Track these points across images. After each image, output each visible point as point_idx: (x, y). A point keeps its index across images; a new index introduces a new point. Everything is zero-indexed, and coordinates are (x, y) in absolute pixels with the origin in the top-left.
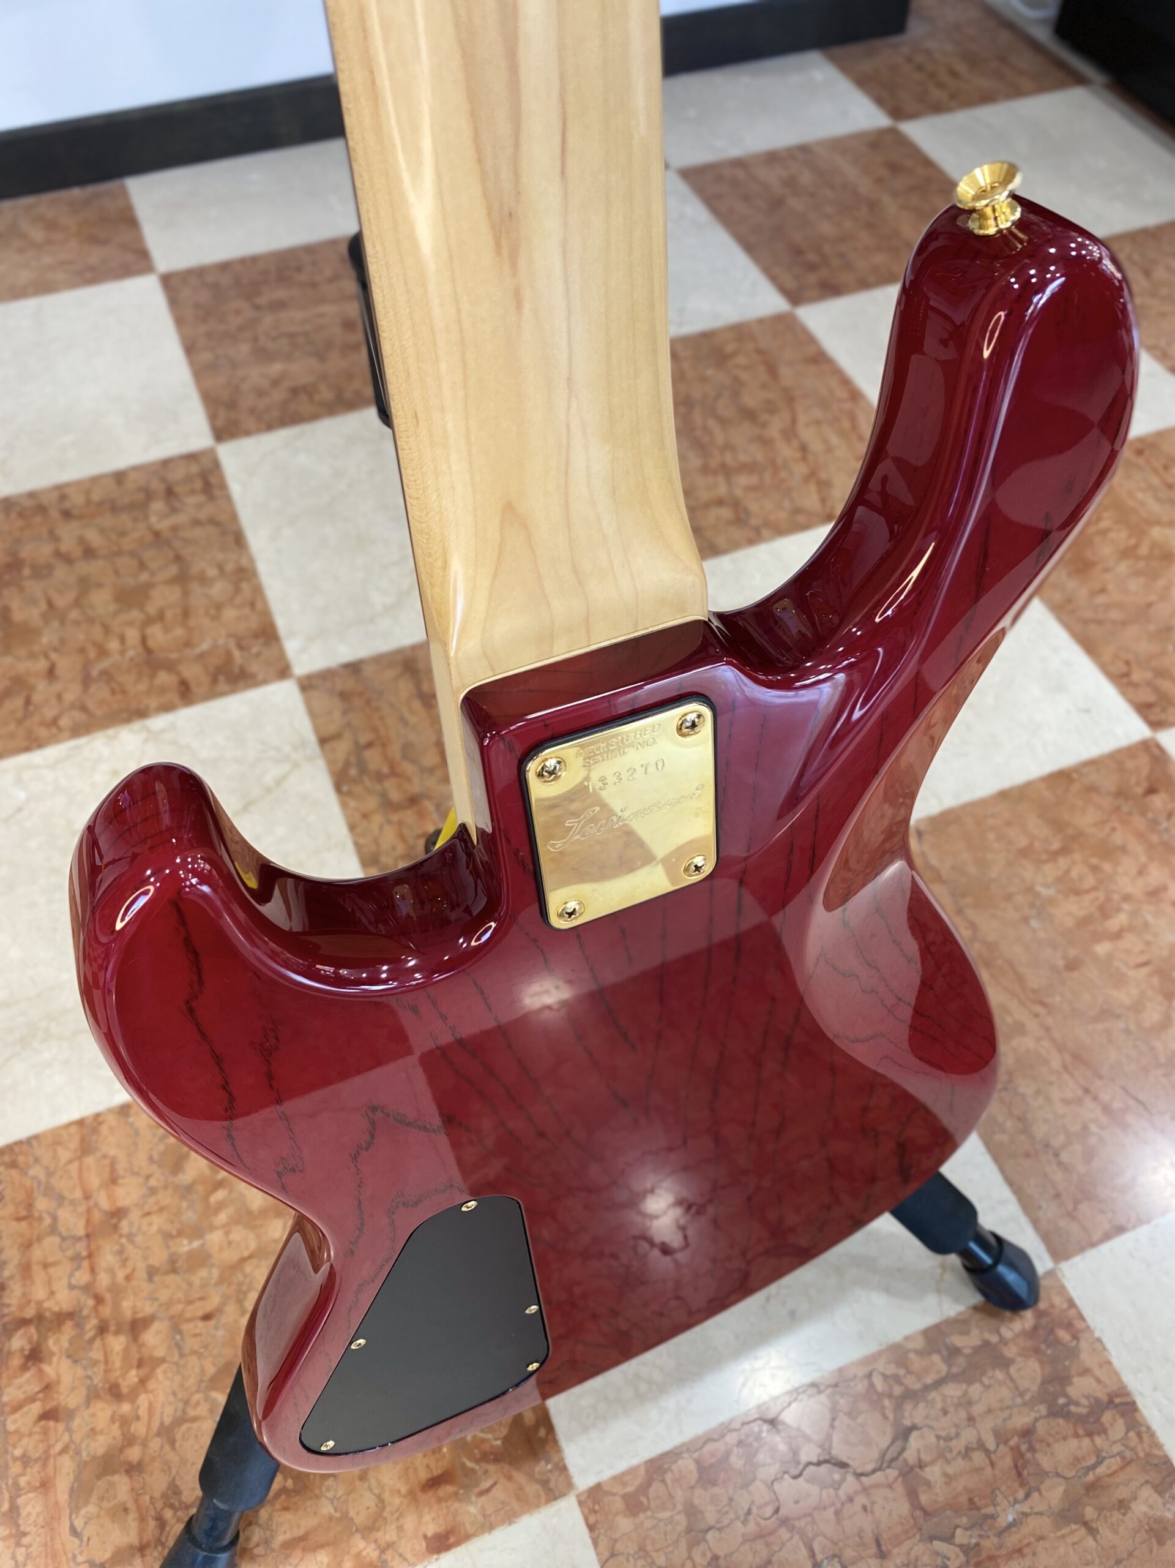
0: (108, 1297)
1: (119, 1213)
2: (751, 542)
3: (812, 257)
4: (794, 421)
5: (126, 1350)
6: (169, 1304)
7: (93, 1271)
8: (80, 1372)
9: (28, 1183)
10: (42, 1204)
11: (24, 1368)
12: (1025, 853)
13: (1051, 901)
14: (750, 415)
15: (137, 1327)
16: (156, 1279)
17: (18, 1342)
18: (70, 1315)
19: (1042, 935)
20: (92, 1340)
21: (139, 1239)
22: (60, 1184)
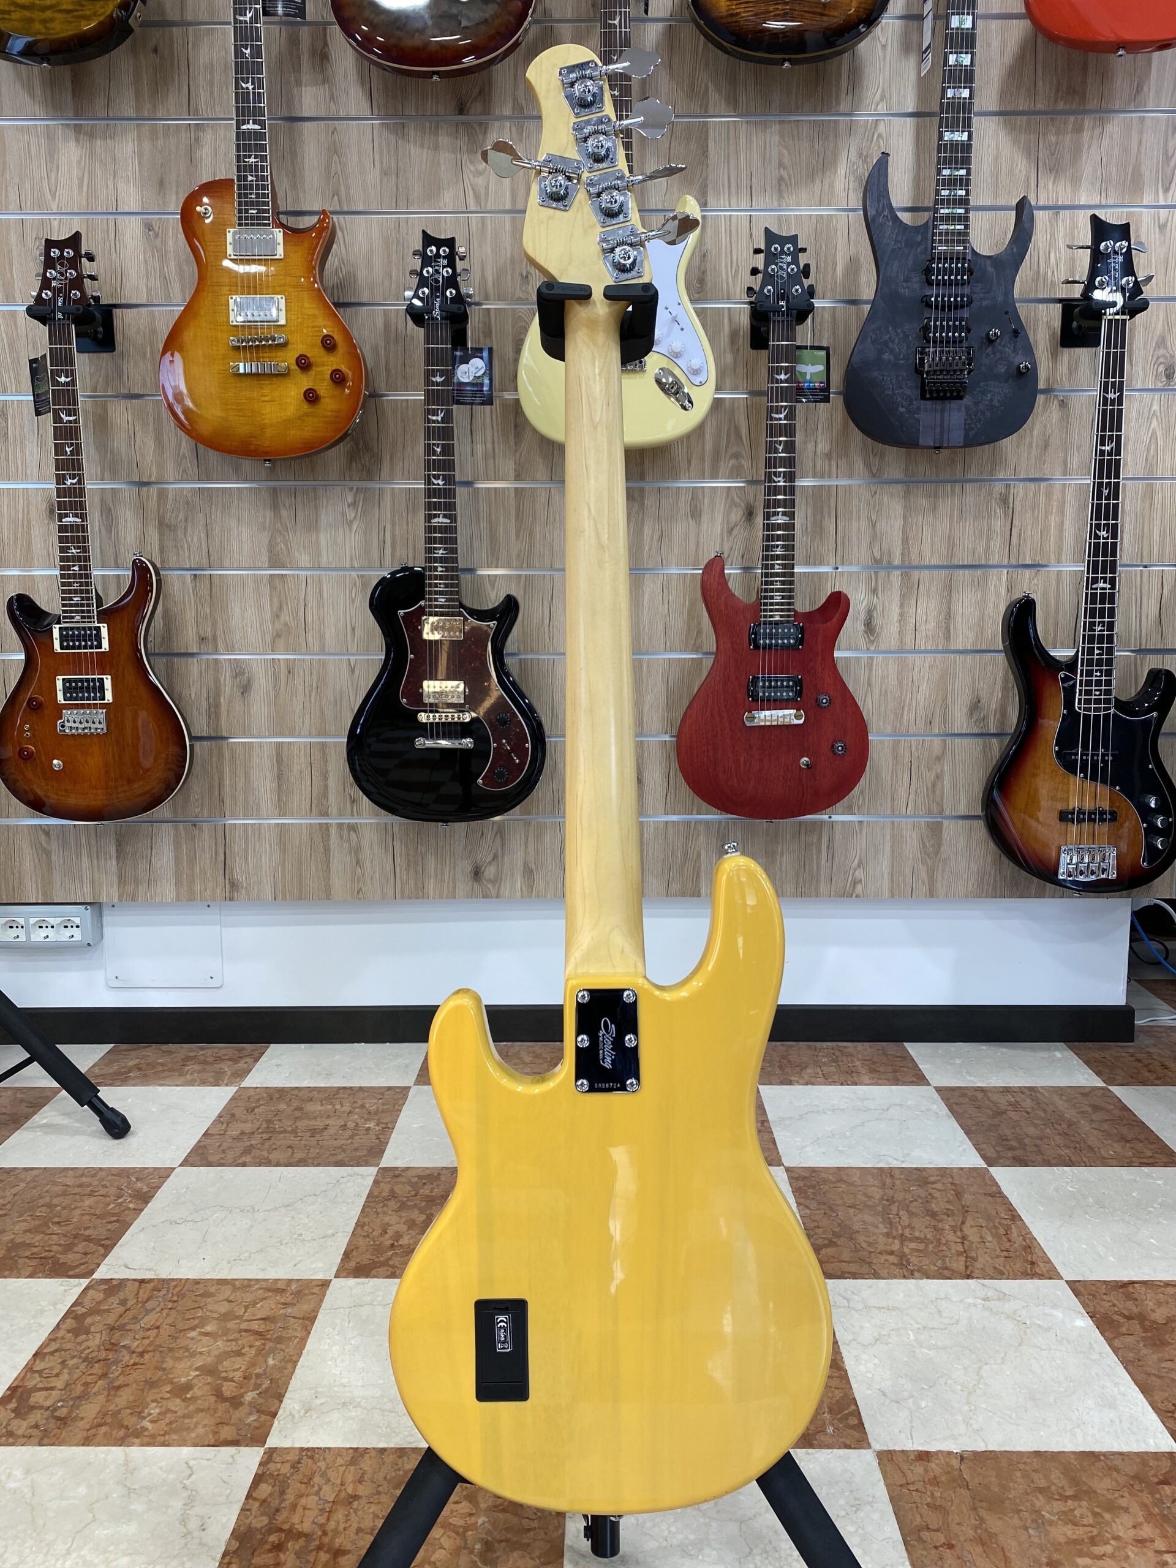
0: (330, 1534)
1: (355, 1497)
2: (905, 1277)
3: (1014, 1143)
4: (963, 1223)
5: (327, 1562)
6: (361, 1549)
7: (328, 1519)
8: (298, 1561)
9: (315, 1468)
10: (317, 1479)
11: (270, 1551)
12: (1041, 1490)
13: (1051, 1523)
14: (933, 1215)
15: (338, 1553)
16: (360, 1534)
17: (273, 1538)
18: (306, 1535)
19: (1036, 1540)
20: (311, 1551)
21: (360, 1513)
22: (331, 1474)
